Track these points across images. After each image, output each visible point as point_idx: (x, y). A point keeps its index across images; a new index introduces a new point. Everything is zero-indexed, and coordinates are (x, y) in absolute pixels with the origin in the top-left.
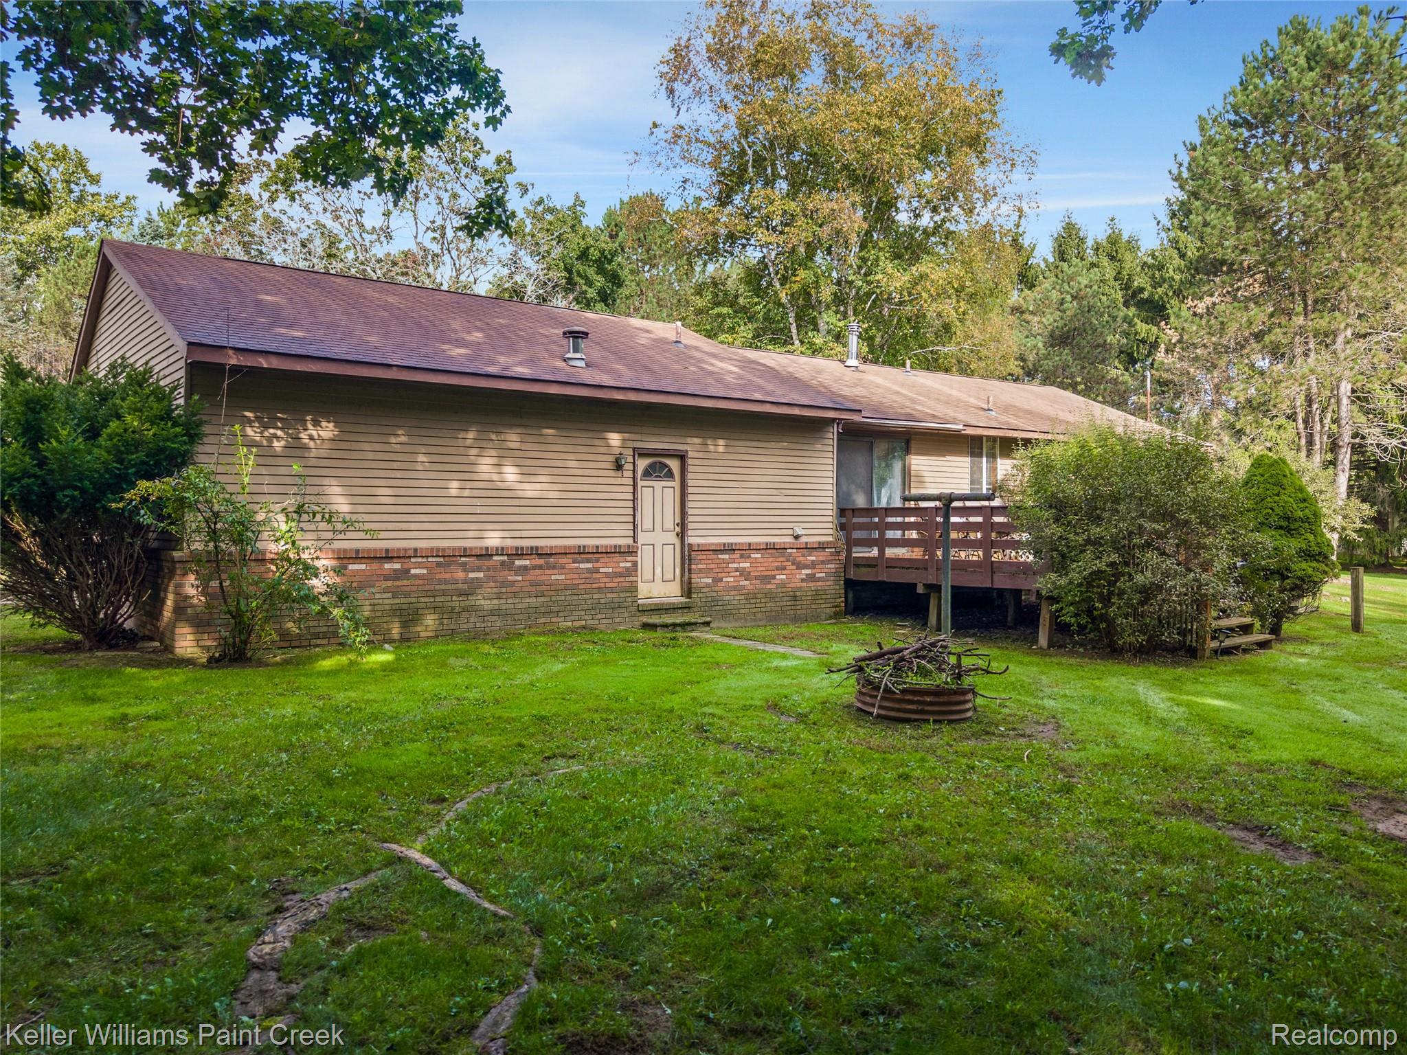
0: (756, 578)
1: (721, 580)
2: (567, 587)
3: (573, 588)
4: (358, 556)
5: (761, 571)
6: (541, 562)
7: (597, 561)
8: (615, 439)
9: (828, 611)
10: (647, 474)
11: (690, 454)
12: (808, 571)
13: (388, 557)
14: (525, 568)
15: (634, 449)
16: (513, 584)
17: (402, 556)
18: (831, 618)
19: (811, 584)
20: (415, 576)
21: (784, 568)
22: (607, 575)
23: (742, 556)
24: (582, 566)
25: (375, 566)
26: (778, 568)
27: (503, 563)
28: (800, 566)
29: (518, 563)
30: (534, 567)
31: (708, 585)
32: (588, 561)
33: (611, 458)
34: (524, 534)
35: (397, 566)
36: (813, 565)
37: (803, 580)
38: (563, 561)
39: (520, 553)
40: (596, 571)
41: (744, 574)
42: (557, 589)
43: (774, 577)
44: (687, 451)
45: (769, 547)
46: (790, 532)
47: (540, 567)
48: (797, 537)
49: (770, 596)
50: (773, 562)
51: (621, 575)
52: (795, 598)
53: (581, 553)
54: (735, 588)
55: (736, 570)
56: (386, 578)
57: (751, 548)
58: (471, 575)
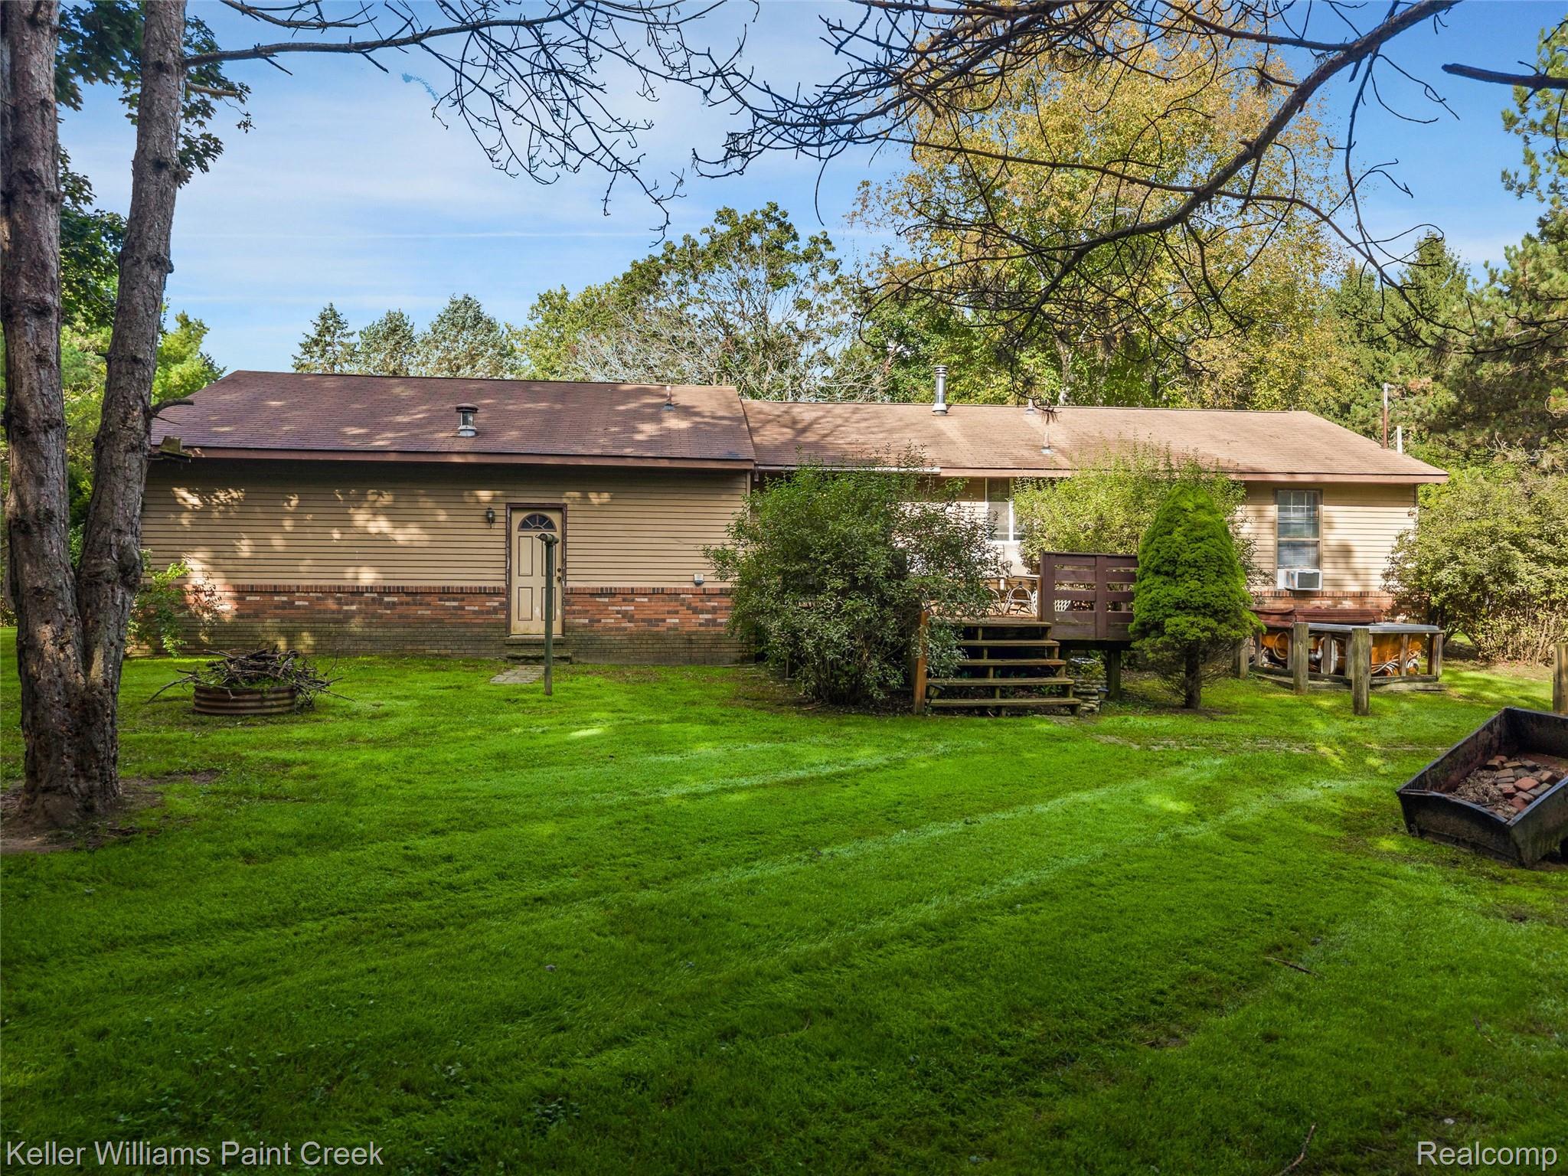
0: (643, 620)
1: (599, 621)
2: (433, 620)
3: (440, 622)
4: (253, 590)
5: (648, 614)
6: (409, 599)
7: (463, 600)
8: (485, 495)
9: (733, 655)
10: (524, 525)
11: (569, 507)
12: (709, 616)
13: (276, 591)
14: (394, 603)
15: (507, 504)
16: (381, 616)
17: (288, 591)
18: (736, 662)
19: (711, 628)
20: (299, 607)
21: (677, 612)
22: (474, 612)
23: (624, 600)
24: (447, 604)
25: (267, 598)
26: (669, 612)
27: (373, 599)
28: (696, 611)
29: (386, 599)
30: (402, 604)
31: (584, 625)
32: (454, 600)
33: (483, 512)
34: (397, 576)
35: (285, 599)
36: (714, 610)
37: (701, 625)
38: (428, 599)
39: (387, 591)
40: (462, 608)
41: (625, 615)
42: (423, 622)
43: (664, 620)
44: (566, 505)
45: (655, 592)
46: (690, 578)
47: (407, 604)
48: (698, 584)
49: (658, 637)
50: (661, 606)
51: (488, 612)
52: (690, 641)
53: (445, 593)
54: (618, 629)
55: (618, 612)
56: (276, 607)
57: (633, 592)
58: (345, 608)
